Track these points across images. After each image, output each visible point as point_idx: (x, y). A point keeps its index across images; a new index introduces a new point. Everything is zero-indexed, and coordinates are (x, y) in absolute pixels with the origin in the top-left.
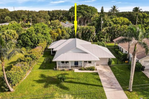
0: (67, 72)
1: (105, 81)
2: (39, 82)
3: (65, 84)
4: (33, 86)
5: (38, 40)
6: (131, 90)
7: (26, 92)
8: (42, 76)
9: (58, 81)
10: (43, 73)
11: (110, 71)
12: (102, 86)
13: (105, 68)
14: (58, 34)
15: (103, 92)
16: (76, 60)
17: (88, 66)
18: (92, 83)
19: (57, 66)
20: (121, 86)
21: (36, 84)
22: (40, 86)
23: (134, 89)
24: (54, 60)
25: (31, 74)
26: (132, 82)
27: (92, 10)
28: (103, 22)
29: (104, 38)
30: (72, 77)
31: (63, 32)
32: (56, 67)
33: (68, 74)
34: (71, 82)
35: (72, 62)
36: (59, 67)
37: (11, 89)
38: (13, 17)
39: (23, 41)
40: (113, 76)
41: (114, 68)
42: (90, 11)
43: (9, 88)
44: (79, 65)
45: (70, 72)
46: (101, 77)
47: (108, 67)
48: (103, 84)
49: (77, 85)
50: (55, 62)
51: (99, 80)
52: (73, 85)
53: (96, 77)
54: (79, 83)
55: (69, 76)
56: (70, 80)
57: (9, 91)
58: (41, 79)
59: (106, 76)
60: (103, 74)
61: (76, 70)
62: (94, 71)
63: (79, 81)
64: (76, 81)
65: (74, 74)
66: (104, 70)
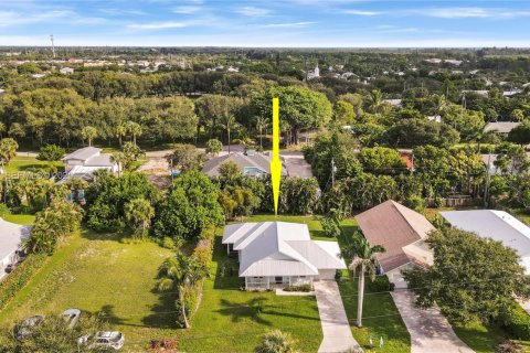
0: (265, 295)
1: (324, 311)
2: (223, 312)
3: (263, 317)
4: (215, 319)
5: (198, 222)
6: (360, 325)
7: (208, 330)
8: (224, 302)
9: (251, 311)
10: (225, 298)
11: (337, 292)
12: (319, 320)
13: (329, 286)
14: (236, 203)
15: (320, 327)
16: (279, 275)
17: (299, 283)
18: (304, 314)
19: (247, 283)
20: (349, 318)
21: (219, 316)
22: (226, 320)
23: (365, 323)
24: (241, 275)
25: (203, 299)
26: (360, 312)
27: (315, 108)
28: (335, 169)
29: (337, 207)
30: (274, 304)
31: (246, 196)
32: (244, 285)
33: (265, 299)
34: (272, 313)
35: (271, 277)
36: (250, 285)
37: (188, 326)
38: (98, 122)
39: (167, 224)
40: (339, 302)
41: (345, 287)
42: (309, 109)
43: (184, 323)
44: (284, 280)
45: (269, 295)
46: (320, 305)
47: (335, 284)
48: (322, 316)
49: (282, 318)
50: (243, 279)
51: (316, 309)
52: (276, 317)
53: (312, 303)
54: (285, 315)
55: (269, 303)
56: (271, 309)
57: (185, 327)
58: (224, 308)
59: (328, 303)
60: (324, 298)
61: (279, 292)
62: (310, 293)
63: (284, 311)
64: (280, 311)
65: (277, 298)
66: (328, 291)
